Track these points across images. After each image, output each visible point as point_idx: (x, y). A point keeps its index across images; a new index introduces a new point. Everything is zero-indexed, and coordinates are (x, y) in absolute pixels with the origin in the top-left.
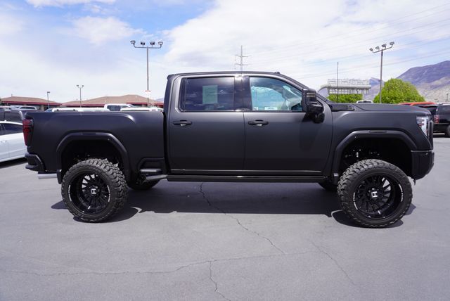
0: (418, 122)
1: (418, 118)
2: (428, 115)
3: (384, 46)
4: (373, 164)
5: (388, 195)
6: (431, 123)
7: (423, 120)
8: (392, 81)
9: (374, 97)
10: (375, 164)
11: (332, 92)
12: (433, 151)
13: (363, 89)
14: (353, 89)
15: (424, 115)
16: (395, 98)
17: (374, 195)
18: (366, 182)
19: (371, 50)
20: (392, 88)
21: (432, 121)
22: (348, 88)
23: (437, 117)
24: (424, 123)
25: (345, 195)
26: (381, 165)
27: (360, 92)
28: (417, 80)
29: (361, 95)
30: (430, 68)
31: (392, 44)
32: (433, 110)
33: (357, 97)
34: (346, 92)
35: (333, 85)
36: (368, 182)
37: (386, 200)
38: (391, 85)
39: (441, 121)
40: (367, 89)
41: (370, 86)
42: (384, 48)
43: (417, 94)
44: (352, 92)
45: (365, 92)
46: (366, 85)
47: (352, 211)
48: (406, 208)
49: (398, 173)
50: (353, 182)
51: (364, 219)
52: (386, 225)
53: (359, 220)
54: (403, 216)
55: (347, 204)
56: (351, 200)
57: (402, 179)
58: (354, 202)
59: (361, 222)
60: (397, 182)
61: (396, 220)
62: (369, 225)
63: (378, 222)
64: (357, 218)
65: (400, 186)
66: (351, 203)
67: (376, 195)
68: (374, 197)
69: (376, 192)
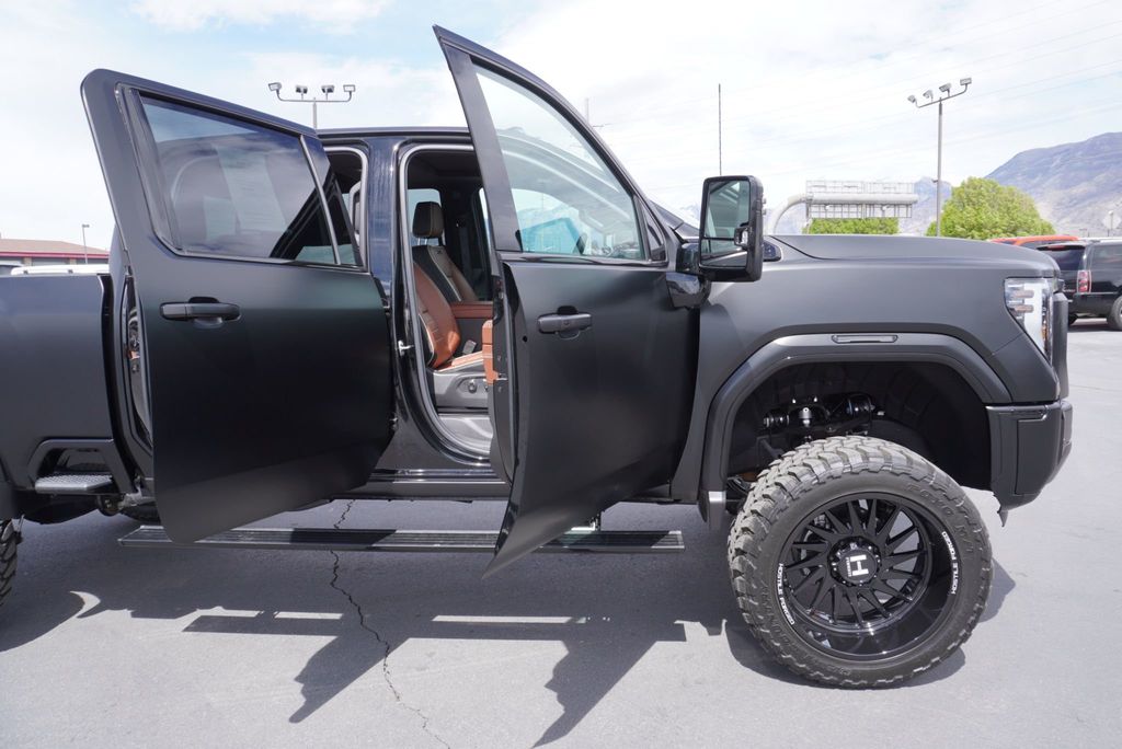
0: (1011, 303)
1: (1010, 285)
2: (1046, 275)
3: (945, 88)
4: (845, 460)
5: (909, 565)
6: (1057, 304)
7: (1030, 295)
8: (972, 184)
9: (929, 225)
10: (856, 460)
11: (816, 212)
12: (1065, 403)
13: (896, 205)
14: (871, 204)
15: (1032, 276)
16: (980, 228)
17: (854, 565)
18: (828, 519)
19: (913, 100)
20: (969, 200)
21: (1062, 297)
22: (858, 204)
23: (1085, 276)
24: (1033, 304)
25: (748, 572)
26: (876, 462)
27: (890, 212)
28: (1035, 181)
29: (895, 220)
30: (1067, 152)
31: (966, 83)
32: (1071, 257)
33: (887, 226)
34: (853, 213)
35: (818, 195)
36: (833, 519)
37: (898, 584)
38: (970, 195)
39: (1096, 286)
40: (908, 205)
41: (914, 197)
42: (945, 94)
43: (1036, 216)
44: (868, 213)
45: (903, 210)
46: (905, 195)
47: (772, 629)
48: (972, 618)
49: (939, 492)
50: (775, 525)
51: (816, 658)
52: (900, 677)
53: (801, 663)
54: (959, 644)
55: (756, 604)
56: (767, 591)
57: (952, 513)
58: (781, 596)
59: (808, 668)
60: (937, 526)
61: (934, 660)
62: (836, 679)
63: (867, 669)
64: (794, 654)
65: (948, 540)
66: (771, 600)
67: (863, 568)
68: (855, 573)
69: (864, 557)
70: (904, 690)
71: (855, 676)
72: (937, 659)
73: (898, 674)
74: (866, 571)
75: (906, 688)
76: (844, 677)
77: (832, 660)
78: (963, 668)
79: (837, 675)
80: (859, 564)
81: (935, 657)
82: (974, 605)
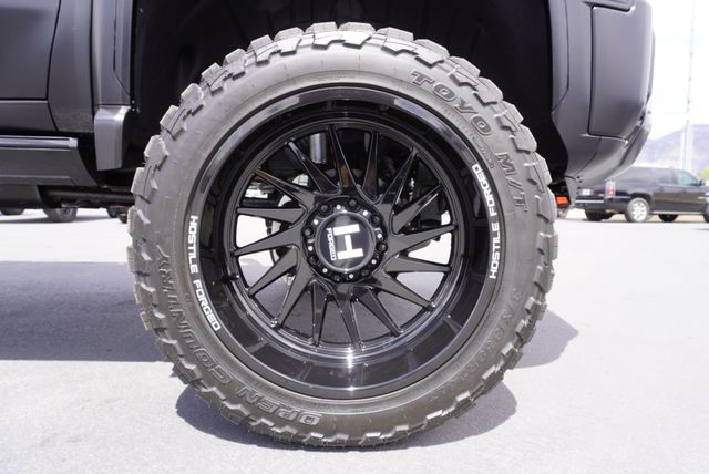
17: (339, 240)
47: (181, 339)
48: (524, 323)
49: (466, 88)
50: (181, 141)
51: (259, 394)
52: (405, 428)
53: (234, 403)
54: (503, 370)
55: (152, 290)
56: (167, 265)
57: (487, 129)
58: (194, 277)
59: (246, 413)
60: (466, 155)
61: (460, 398)
62: (294, 431)
63: (348, 413)
64: (222, 387)
65: (481, 178)
66: (175, 282)
67: (355, 246)
68: (342, 256)
69: (356, 228)
70: (413, 453)
71: (327, 427)
72: (467, 395)
73: (400, 424)
74: (359, 253)
75: (418, 449)
76: (308, 428)
77: (286, 396)
78: (512, 418)
79: (293, 423)
80: (348, 241)
81: (463, 391)
82: (526, 299)
